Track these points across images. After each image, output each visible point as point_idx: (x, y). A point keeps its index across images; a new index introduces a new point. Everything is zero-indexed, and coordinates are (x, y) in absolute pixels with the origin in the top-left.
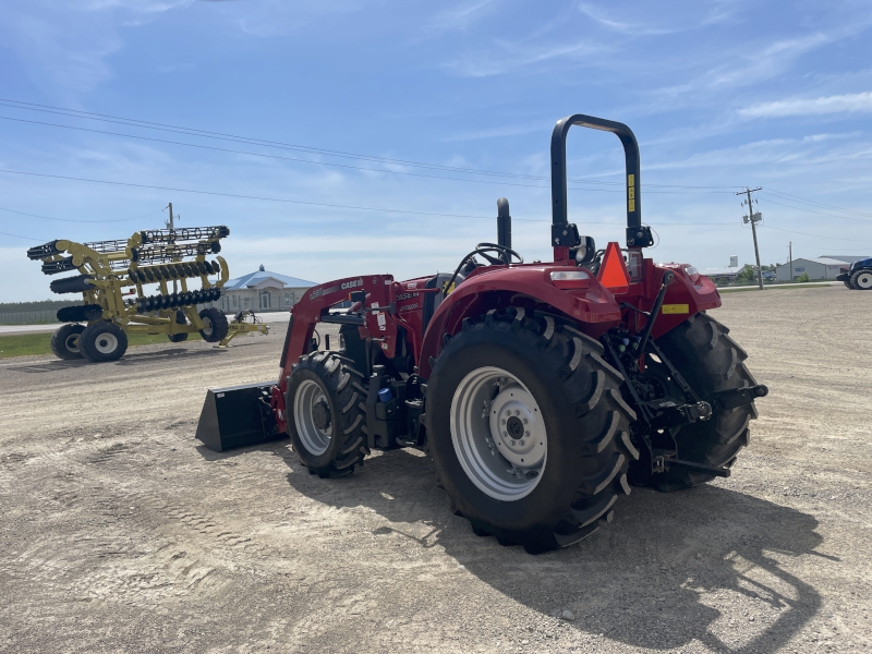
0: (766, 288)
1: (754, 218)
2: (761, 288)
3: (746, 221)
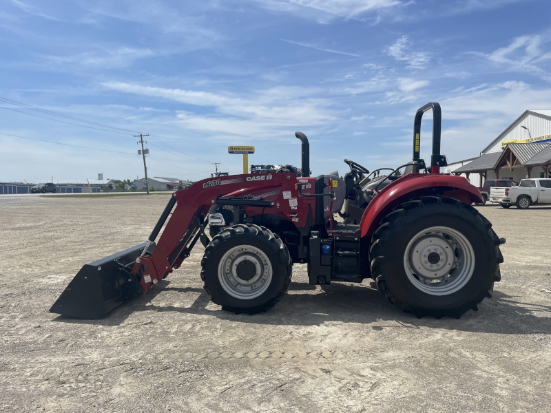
0: (151, 194)
1: (145, 152)
2: (148, 194)
3: (140, 153)
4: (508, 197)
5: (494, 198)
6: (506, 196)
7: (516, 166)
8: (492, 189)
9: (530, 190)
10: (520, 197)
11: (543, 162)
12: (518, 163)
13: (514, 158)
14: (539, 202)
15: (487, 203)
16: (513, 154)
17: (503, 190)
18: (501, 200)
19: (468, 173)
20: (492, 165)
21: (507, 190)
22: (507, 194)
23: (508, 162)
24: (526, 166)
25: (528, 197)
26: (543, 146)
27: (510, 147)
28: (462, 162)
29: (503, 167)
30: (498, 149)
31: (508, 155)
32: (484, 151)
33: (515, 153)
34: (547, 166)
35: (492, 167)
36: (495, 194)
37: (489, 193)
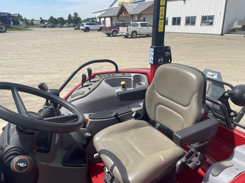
4: (128, 32)
5: (121, 33)
6: (127, 32)
7: (127, 15)
8: (120, 28)
9: (137, 28)
10: (133, 32)
11: (138, 13)
12: (127, 13)
13: (126, 10)
14: (140, 34)
15: (118, 34)
16: (125, 8)
17: (125, 28)
18: (125, 34)
19: (105, 18)
20: (116, 14)
21: (127, 28)
22: (127, 31)
23: (123, 13)
24: (131, 15)
25: (136, 32)
26: (137, 5)
27: (124, 4)
28: (101, 12)
29: (121, 15)
30: (117, 5)
31: (123, 9)
32: (111, 6)
33: (126, 8)
34: (140, 15)
35: (116, 15)
36: (122, 31)
37: (119, 30)
